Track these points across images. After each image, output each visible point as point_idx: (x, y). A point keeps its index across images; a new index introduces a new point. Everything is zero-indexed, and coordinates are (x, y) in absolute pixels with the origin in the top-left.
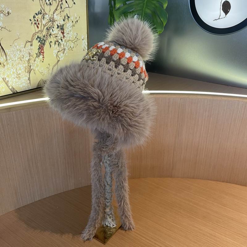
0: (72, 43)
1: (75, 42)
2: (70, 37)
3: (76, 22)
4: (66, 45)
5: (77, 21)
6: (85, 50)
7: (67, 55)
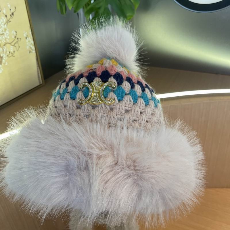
0: (12, 47)
1: (15, 44)
2: (7, 38)
3: (12, 16)
4: (3, 52)
5: (13, 14)
6: (31, 51)
7: (6, 64)
